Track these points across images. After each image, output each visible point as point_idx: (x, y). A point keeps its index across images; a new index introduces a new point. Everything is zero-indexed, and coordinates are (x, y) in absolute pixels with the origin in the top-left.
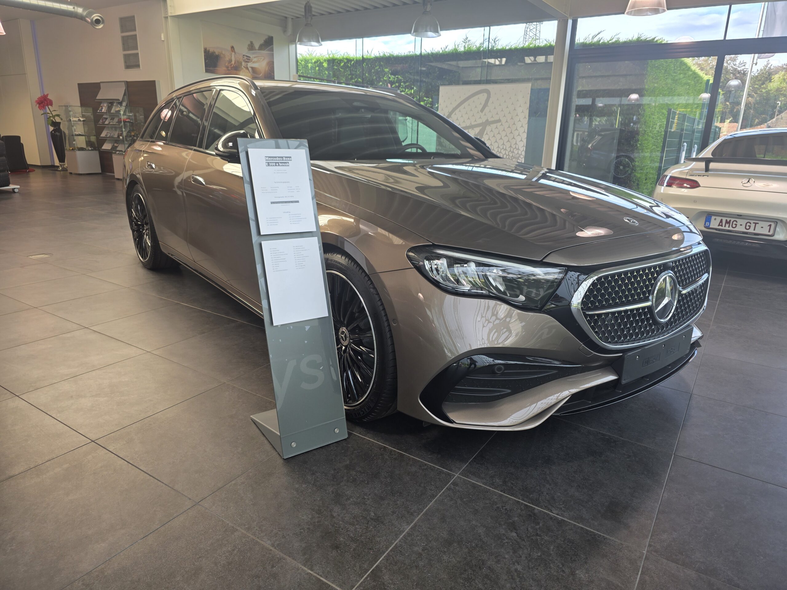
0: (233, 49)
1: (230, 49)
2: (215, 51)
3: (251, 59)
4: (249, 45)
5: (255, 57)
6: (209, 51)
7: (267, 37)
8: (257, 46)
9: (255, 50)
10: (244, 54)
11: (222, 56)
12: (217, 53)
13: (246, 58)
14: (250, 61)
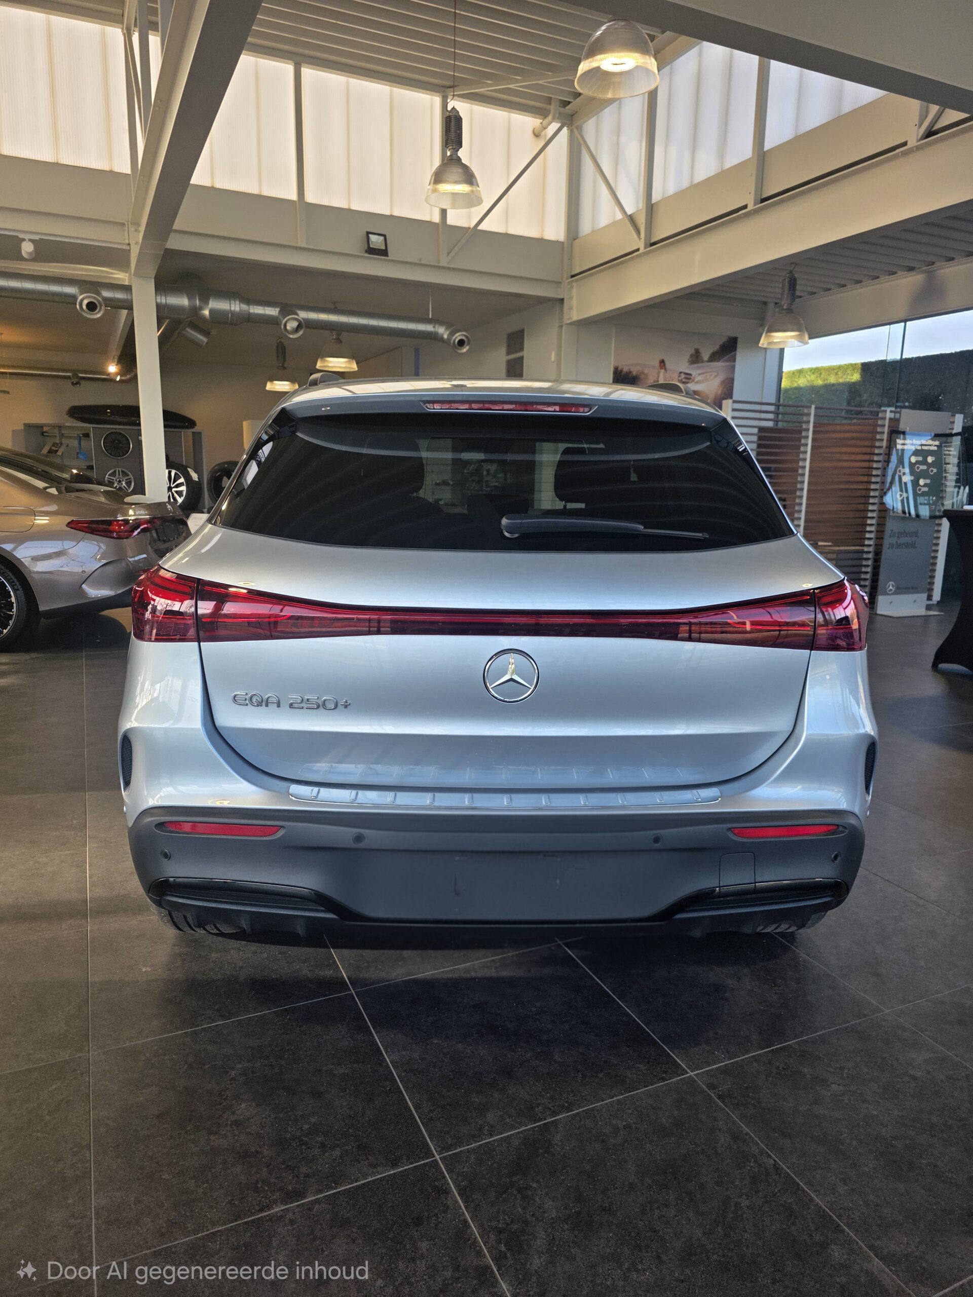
0: (662, 364)
1: (657, 364)
2: (632, 370)
3: (692, 377)
4: (692, 356)
5: (700, 374)
6: (621, 371)
7: (725, 339)
8: (706, 357)
9: (703, 362)
10: (682, 370)
11: (642, 376)
12: (634, 373)
13: (683, 376)
14: (690, 381)
